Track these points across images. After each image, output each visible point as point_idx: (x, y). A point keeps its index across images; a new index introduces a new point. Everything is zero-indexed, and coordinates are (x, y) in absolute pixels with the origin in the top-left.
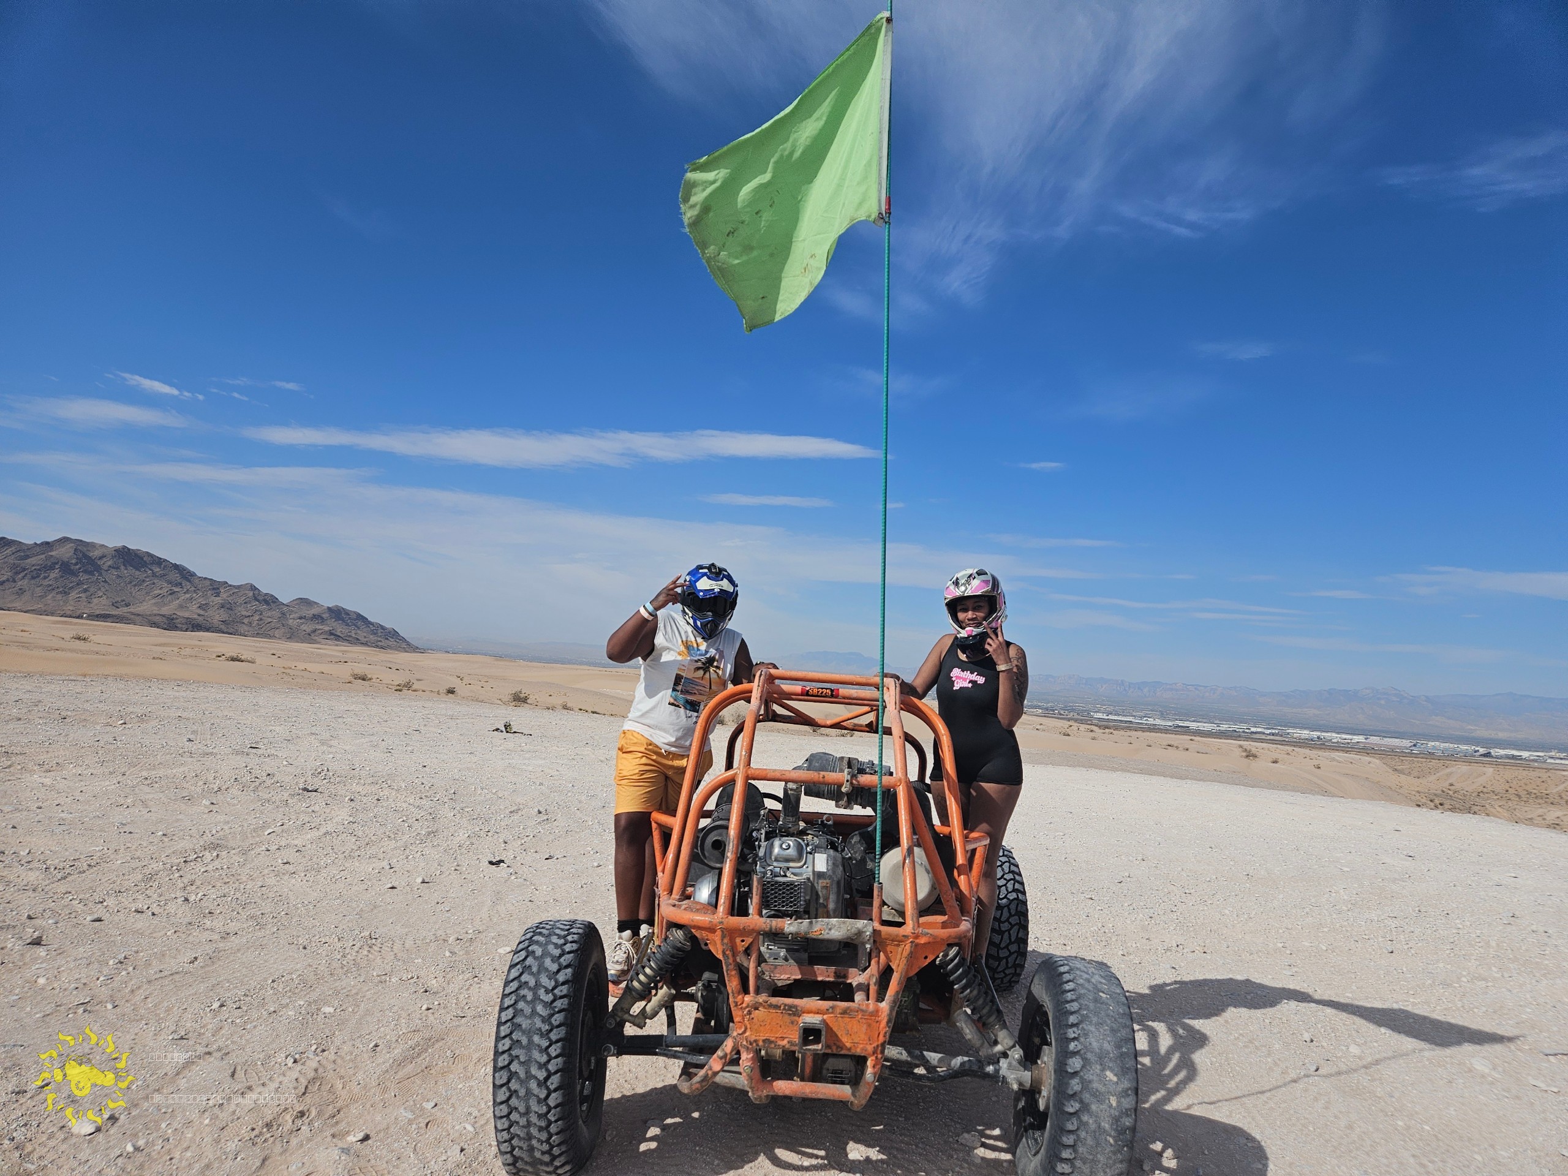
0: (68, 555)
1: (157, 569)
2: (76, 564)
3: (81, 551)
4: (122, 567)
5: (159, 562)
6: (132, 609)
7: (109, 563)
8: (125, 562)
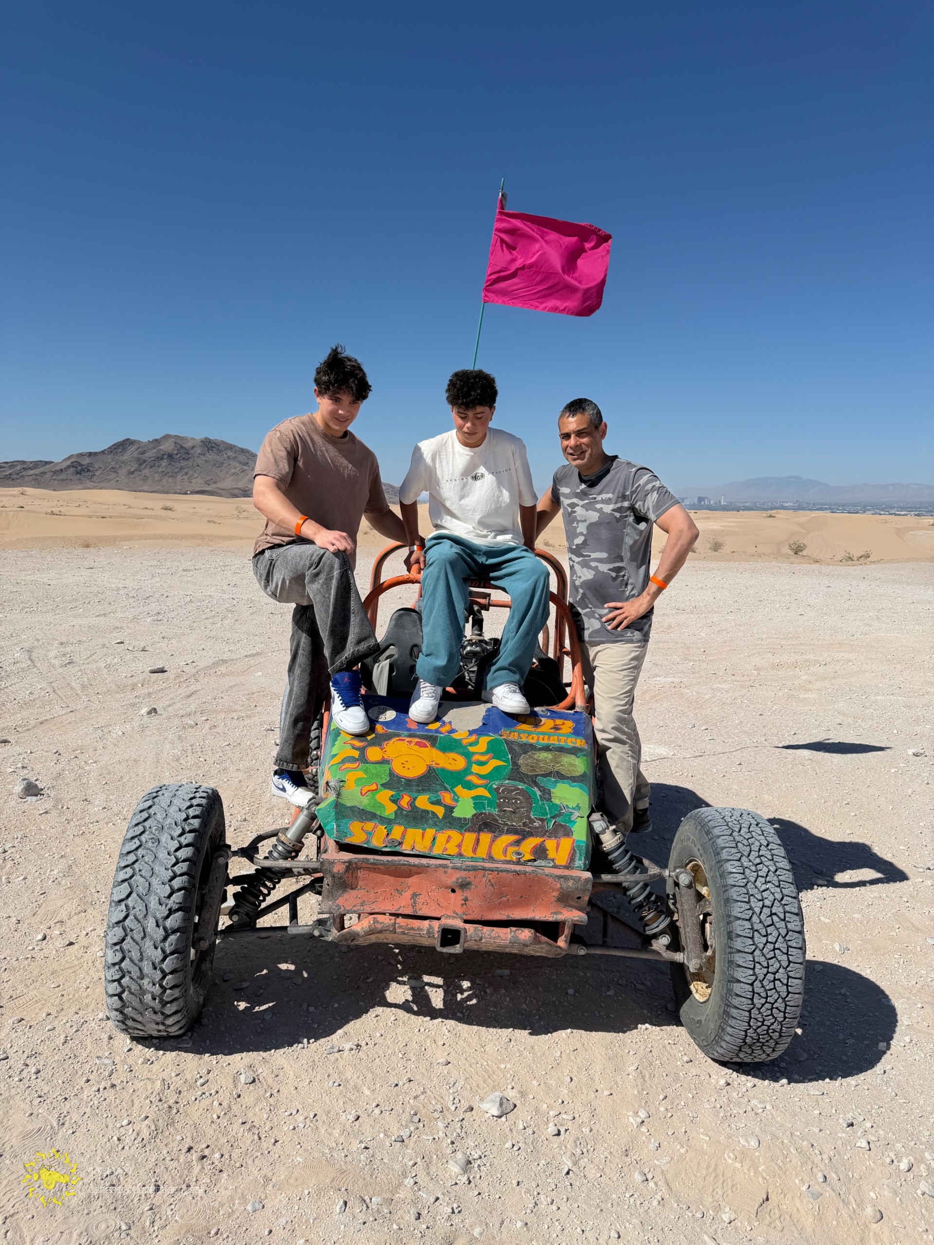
0: (171, 448)
1: (230, 454)
2: (177, 454)
3: (179, 444)
4: (207, 454)
5: (231, 447)
6: (219, 485)
7: (199, 451)
8: (208, 450)
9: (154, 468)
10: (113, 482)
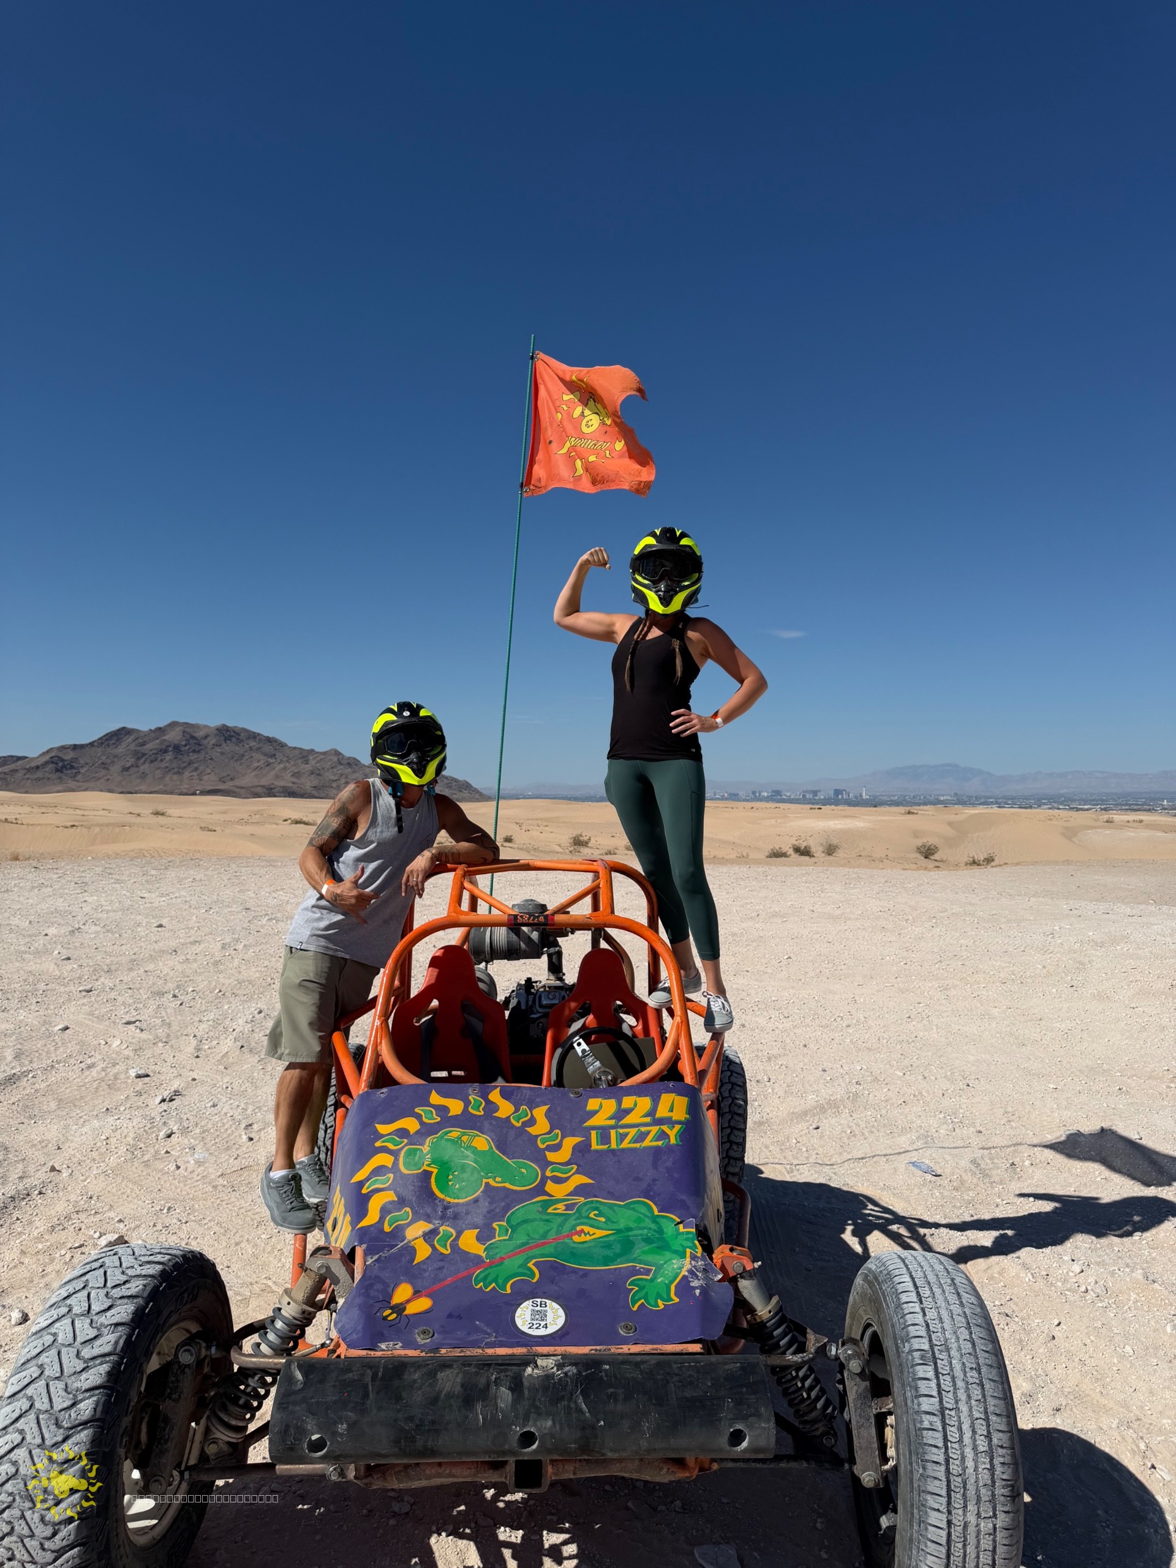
0: (178, 738)
1: (252, 743)
2: (185, 745)
3: (188, 733)
4: (224, 745)
5: (254, 736)
6: (237, 782)
7: (213, 741)
8: (226, 740)
9: (156, 763)
10: (102, 780)
